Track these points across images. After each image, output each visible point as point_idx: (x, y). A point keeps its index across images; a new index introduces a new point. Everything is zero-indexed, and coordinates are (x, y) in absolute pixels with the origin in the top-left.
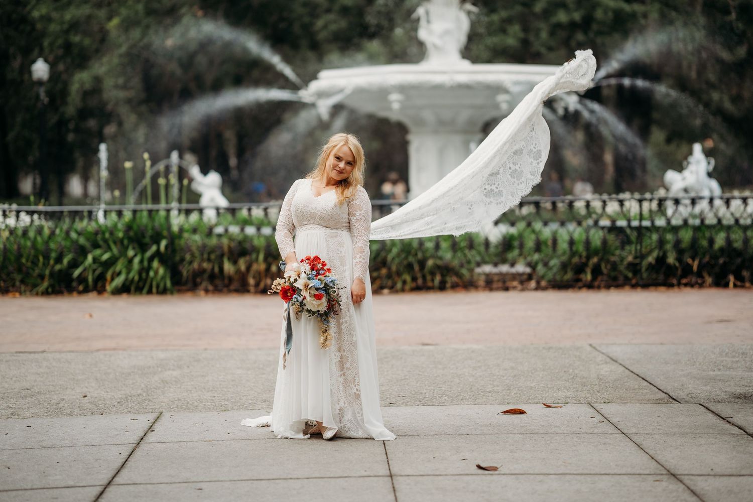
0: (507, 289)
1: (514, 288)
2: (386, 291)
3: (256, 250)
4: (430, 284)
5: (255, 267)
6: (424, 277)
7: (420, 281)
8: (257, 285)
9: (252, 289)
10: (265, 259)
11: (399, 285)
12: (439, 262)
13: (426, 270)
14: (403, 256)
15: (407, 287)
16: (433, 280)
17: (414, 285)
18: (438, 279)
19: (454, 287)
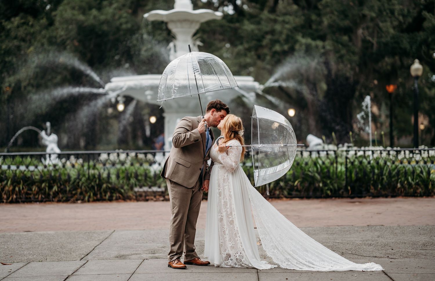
0: (147, 200)
1: (152, 199)
2: (79, 202)
3: (7, 179)
4: (104, 198)
5: (7, 188)
6: (101, 193)
7: (99, 196)
8: (8, 198)
9: (5, 201)
10: (12, 184)
11: (86, 198)
12: (110, 186)
13: (102, 190)
14: (89, 182)
15: (91, 199)
16: (105, 196)
17: (95, 198)
18: (108, 194)
19: (117, 199)
